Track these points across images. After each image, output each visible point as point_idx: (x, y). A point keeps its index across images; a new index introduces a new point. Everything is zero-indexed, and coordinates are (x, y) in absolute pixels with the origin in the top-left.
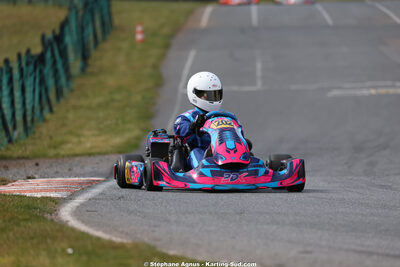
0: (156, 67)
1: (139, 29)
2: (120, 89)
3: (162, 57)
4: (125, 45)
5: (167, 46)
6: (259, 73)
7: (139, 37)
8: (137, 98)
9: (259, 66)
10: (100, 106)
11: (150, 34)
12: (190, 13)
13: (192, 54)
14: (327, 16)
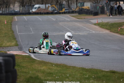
0: (11, 29)
1: (5, 21)
2: (6, 33)
3: (11, 27)
4: (3, 24)
5: (11, 25)
6: (32, 30)
7: (6, 23)
8: (11, 35)
9: (31, 29)
10: (4, 36)
11: (7, 22)
12: (13, 18)
13: (17, 26)
14: (40, 19)
